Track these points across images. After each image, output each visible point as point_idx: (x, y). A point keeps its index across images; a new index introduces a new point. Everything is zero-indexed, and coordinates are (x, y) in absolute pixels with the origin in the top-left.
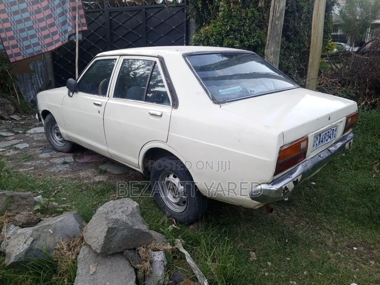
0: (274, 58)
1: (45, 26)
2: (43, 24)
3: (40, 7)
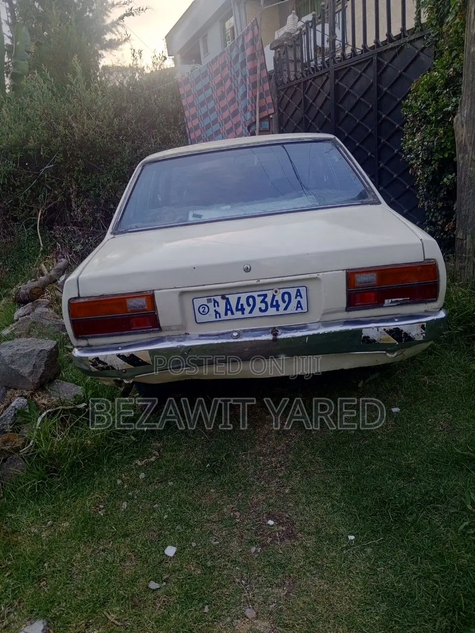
0: (467, 133)
1: (229, 117)
2: (226, 114)
3: (224, 90)
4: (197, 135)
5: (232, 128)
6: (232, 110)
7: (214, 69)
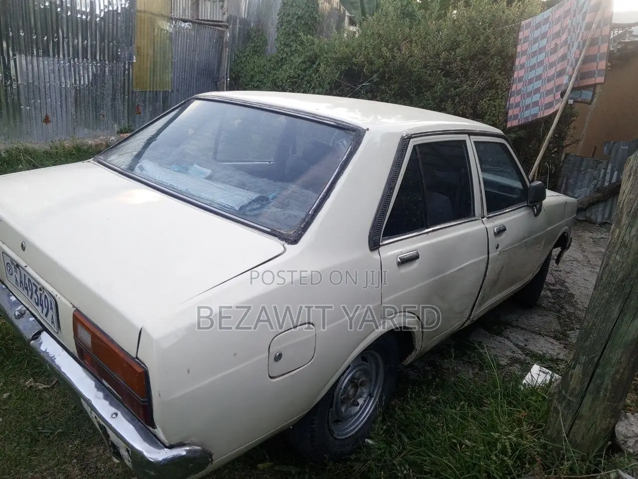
1: (553, 76)
2: (552, 72)
3: (558, 43)
4: (518, 88)
5: (552, 89)
6: (559, 67)
7: (557, 16)
